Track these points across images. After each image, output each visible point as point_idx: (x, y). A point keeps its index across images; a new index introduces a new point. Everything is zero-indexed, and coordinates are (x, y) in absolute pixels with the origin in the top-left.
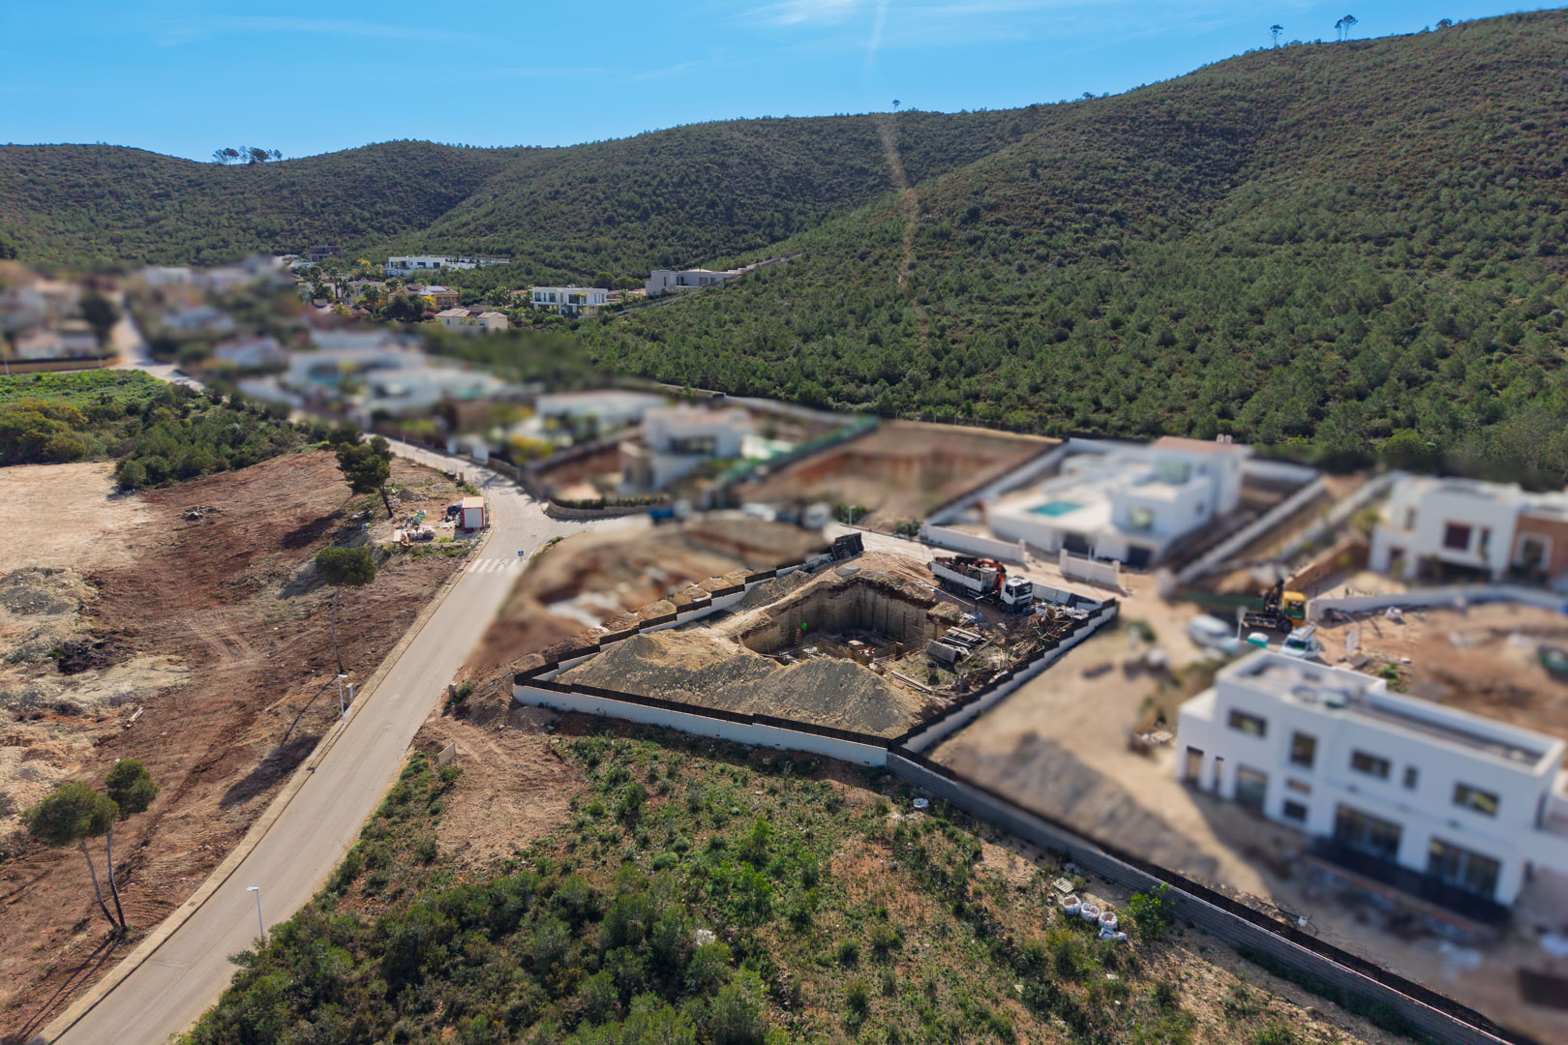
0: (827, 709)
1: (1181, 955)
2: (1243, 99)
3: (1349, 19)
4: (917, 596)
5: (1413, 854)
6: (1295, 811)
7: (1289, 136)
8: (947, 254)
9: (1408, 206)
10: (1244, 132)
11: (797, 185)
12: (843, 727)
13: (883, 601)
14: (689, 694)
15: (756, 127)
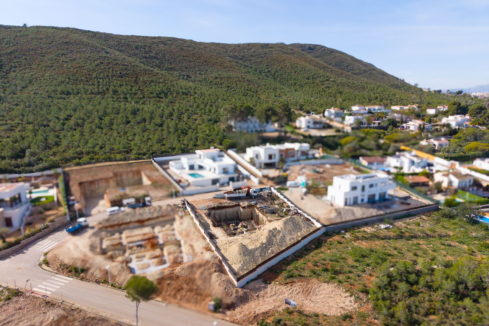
4: (230, 205)
6: (362, 200)
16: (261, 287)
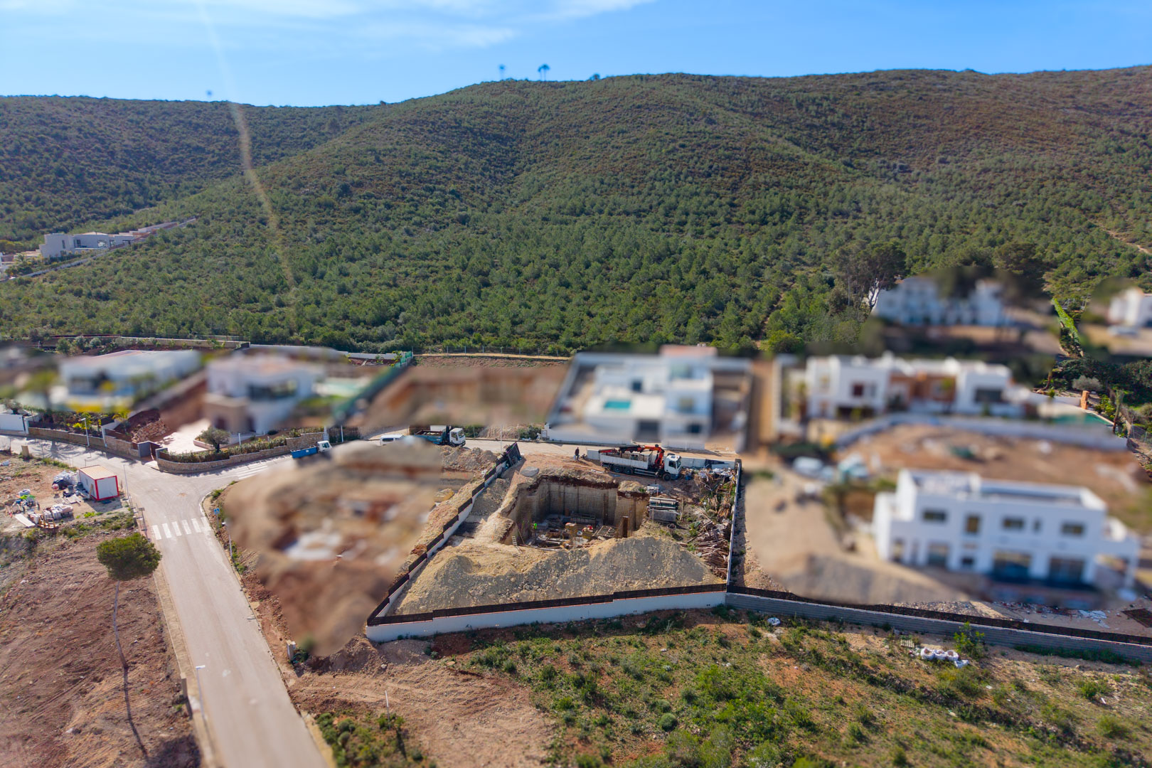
0: (654, 575)
1: (998, 661)
2: (498, 114)
3: (545, 67)
4: (599, 480)
5: (1039, 568)
6: (968, 562)
7: (539, 142)
8: (339, 220)
9: (640, 193)
10: (508, 138)
11: (142, 158)
12: (674, 584)
13: (570, 490)
14: (533, 592)
15: (79, 104)
16: (409, 656)
